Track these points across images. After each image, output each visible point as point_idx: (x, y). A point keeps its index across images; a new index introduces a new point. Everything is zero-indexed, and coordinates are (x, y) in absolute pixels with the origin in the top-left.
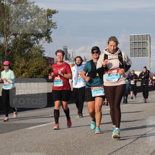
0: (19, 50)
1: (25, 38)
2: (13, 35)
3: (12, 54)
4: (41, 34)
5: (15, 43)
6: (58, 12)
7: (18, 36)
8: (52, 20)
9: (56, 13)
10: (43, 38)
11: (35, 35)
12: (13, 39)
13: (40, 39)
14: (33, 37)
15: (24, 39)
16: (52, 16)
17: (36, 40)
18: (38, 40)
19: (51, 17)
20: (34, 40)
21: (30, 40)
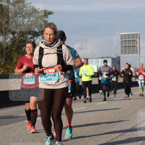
0: (16, 48)
1: (22, 36)
2: (11, 34)
3: (10, 51)
4: (38, 33)
5: (13, 41)
6: (54, 13)
7: (16, 35)
8: (48, 20)
9: (52, 14)
10: (39, 37)
11: (31, 34)
12: (11, 38)
13: (36, 38)
14: (30, 36)
15: (22, 38)
16: (48, 16)
17: (33, 38)
18: (35, 38)
19: (47, 18)
20: (31, 38)
21: (27, 38)
